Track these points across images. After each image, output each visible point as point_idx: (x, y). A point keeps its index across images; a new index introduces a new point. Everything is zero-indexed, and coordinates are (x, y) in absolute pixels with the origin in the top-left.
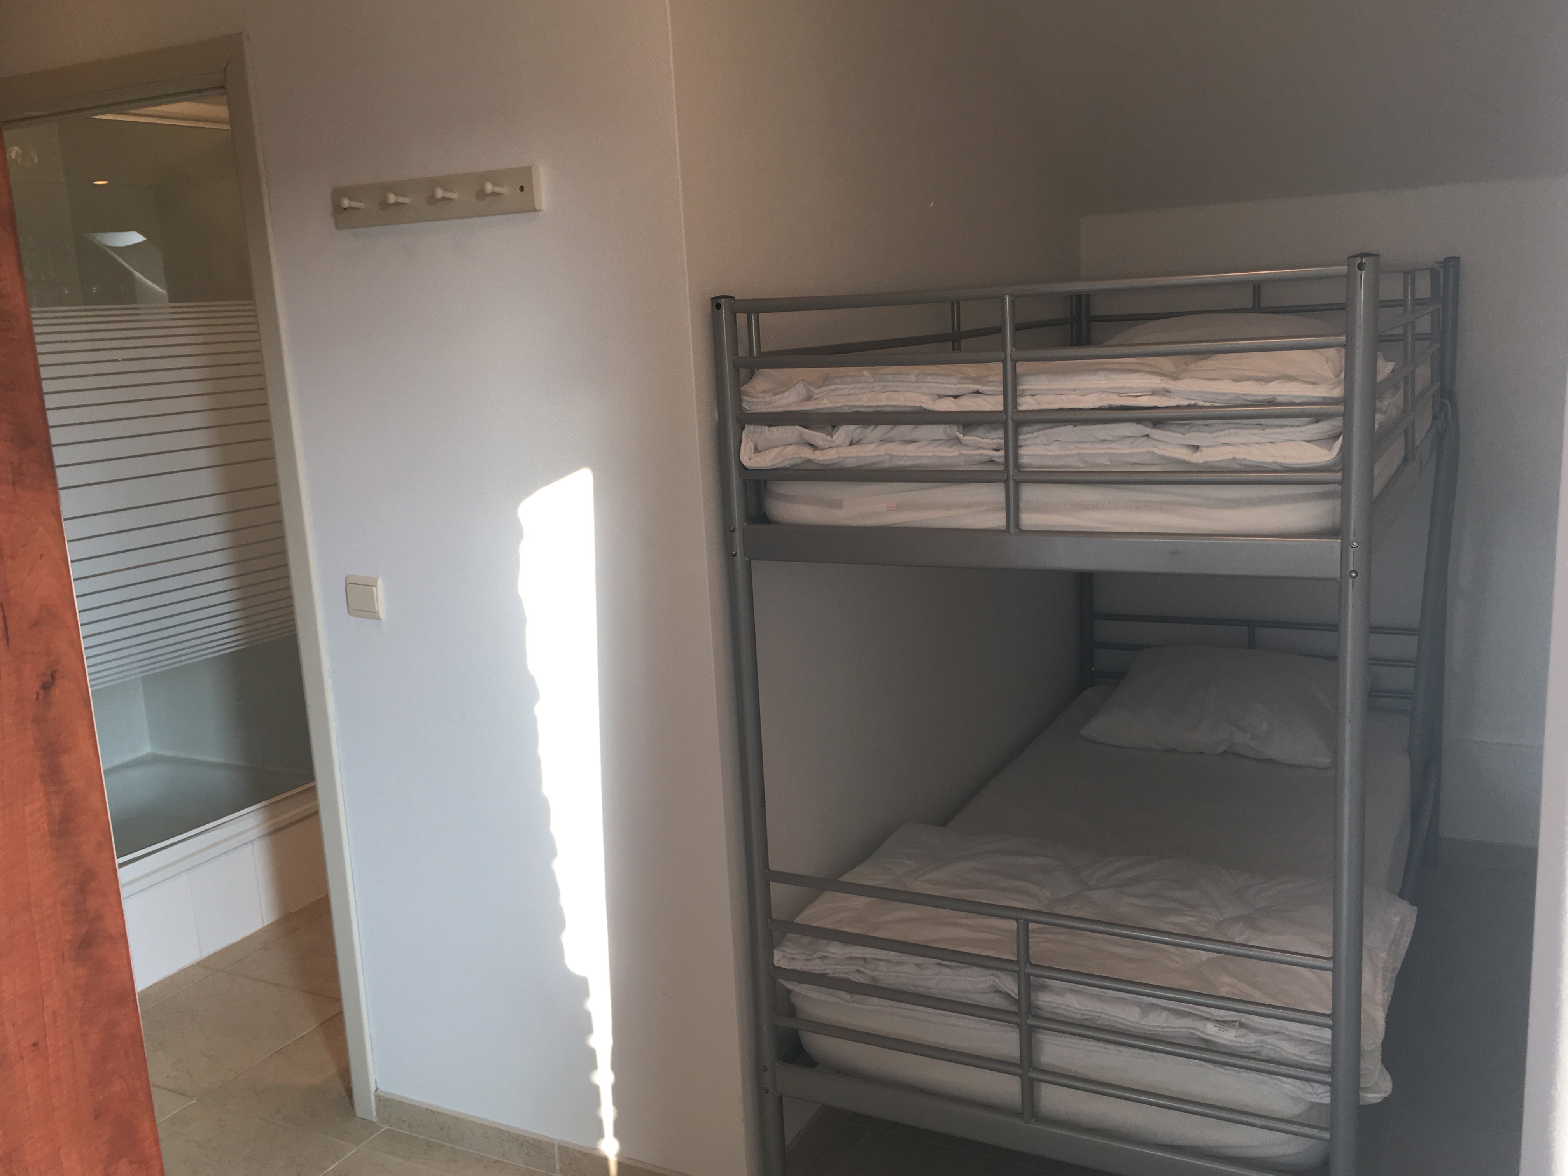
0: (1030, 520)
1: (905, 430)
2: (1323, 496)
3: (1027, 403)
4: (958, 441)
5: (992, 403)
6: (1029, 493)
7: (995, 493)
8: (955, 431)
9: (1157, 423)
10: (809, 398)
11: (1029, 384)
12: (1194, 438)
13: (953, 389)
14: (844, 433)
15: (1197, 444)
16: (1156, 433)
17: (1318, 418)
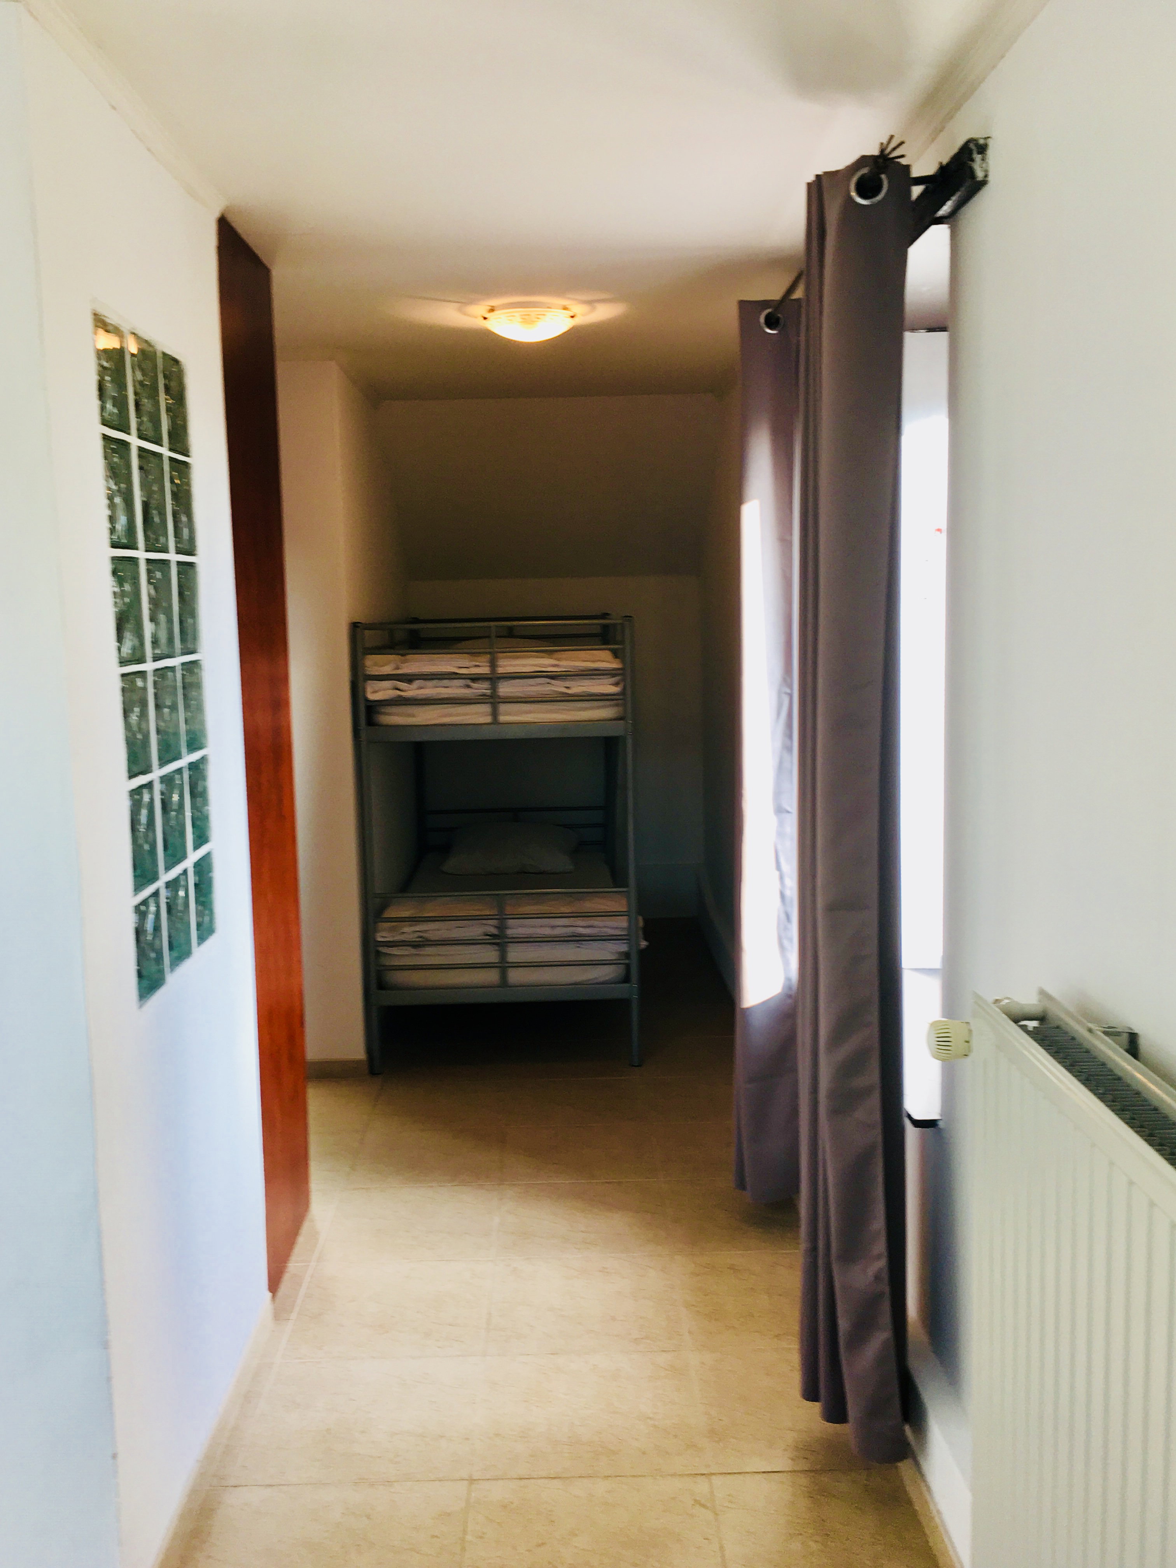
0: (502, 718)
1: (446, 682)
2: (617, 705)
3: (500, 670)
4: (468, 686)
5: (485, 670)
6: (503, 708)
7: (486, 708)
8: (469, 682)
9: (553, 677)
10: (397, 668)
11: (501, 662)
12: (567, 684)
13: (467, 664)
14: (417, 683)
15: (569, 686)
16: (553, 682)
17: (614, 676)
